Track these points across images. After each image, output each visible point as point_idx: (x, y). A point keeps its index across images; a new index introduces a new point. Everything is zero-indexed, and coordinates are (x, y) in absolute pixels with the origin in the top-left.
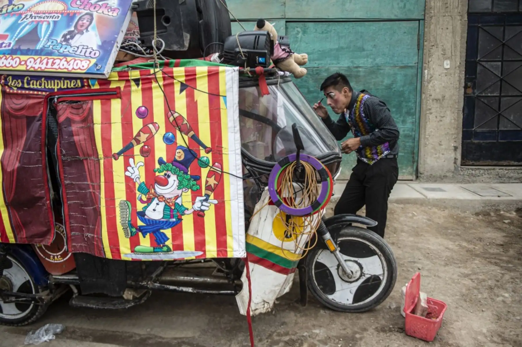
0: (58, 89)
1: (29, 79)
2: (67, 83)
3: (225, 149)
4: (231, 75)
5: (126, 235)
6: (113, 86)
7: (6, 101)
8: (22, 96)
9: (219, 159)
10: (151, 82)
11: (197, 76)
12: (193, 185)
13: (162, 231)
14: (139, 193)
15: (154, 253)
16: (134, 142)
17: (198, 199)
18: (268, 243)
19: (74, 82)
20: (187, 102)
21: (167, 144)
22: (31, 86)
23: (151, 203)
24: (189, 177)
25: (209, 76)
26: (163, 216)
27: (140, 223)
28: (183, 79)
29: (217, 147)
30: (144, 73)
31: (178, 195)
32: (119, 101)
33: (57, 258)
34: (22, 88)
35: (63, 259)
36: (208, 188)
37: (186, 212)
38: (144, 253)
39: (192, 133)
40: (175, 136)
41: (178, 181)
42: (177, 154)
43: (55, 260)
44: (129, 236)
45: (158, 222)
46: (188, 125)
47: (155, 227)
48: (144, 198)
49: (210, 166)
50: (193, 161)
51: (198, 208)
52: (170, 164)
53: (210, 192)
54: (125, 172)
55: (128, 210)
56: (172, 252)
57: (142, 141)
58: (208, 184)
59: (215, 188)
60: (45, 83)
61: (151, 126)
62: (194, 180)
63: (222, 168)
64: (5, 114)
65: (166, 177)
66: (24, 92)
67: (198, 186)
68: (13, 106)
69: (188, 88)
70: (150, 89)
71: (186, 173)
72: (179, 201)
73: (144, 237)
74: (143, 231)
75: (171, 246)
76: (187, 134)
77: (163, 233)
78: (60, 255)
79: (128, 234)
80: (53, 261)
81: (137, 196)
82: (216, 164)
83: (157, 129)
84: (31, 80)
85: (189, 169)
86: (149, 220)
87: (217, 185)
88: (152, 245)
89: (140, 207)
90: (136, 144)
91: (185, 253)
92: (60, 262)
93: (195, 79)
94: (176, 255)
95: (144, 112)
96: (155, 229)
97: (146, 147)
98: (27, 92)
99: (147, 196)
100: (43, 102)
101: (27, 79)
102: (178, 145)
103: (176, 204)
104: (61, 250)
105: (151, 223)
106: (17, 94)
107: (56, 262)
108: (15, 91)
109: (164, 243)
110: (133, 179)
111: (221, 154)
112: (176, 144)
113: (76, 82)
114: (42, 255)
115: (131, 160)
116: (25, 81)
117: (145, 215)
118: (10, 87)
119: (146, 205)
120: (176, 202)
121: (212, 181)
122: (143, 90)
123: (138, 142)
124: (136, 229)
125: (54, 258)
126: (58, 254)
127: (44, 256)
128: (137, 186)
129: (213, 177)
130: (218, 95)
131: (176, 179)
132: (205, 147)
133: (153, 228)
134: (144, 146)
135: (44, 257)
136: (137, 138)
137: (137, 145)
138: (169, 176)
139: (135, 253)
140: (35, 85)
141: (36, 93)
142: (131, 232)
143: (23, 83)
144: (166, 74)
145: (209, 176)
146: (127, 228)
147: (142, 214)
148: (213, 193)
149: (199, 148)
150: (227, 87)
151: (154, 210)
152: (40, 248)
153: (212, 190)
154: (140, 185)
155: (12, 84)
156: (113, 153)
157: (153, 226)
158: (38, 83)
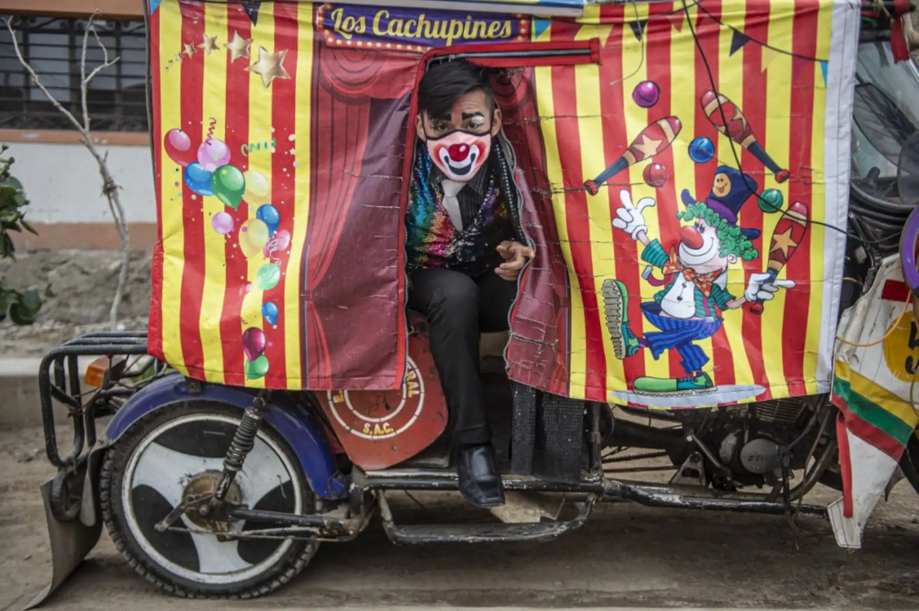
0: (454, 41)
1: (388, 16)
2: (480, 27)
3: (818, 173)
4: (843, 16)
5: (618, 352)
6: (582, 36)
7: (322, 63)
8: (365, 53)
9: (804, 194)
10: (668, 30)
11: (772, 17)
12: (746, 249)
13: (695, 342)
14: (646, 263)
15: (676, 393)
16: (629, 156)
17: (755, 277)
18: (873, 383)
19: (496, 26)
20: (745, 72)
21: (696, 163)
22: (390, 33)
23: (673, 284)
24: (737, 231)
25: (797, 18)
26: (696, 312)
27: (648, 327)
28: (740, 24)
29: (802, 168)
30: (657, 9)
31: (721, 269)
32: (595, 68)
33: (381, 428)
34: (368, 36)
35: (395, 431)
36: (775, 255)
37: (731, 304)
38: (653, 392)
39: (751, 139)
40: (714, 146)
41: (718, 240)
42: (716, 183)
43: (373, 434)
44: (623, 357)
45: (687, 324)
46: (744, 122)
47: (682, 335)
48: (658, 274)
49: (782, 211)
50: (748, 197)
51: (753, 295)
52: (703, 204)
53: (781, 265)
54: (612, 220)
55: (620, 300)
56: (714, 389)
57: (647, 154)
58: (776, 247)
59: (790, 256)
60: (424, 27)
61: (664, 124)
62: (748, 239)
63: (808, 214)
64: (323, 93)
65: (698, 229)
66: (369, 44)
67: (755, 251)
68: (343, 75)
69: (750, 43)
70: (667, 43)
71: (732, 223)
72: (720, 281)
73: (656, 358)
74: (654, 346)
75: (712, 375)
76: (740, 141)
77: (698, 347)
78: (388, 421)
79: (621, 350)
80: (369, 437)
81: (641, 269)
82: (797, 204)
83: (677, 130)
84: (391, 19)
85: (739, 215)
86: (669, 320)
87: (795, 248)
88: (672, 374)
89: (647, 292)
90: (634, 160)
91: (738, 390)
92: (386, 439)
93: (766, 23)
94: (720, 396)
95: (651, 94)
96: (682, 338)
97: (658, 167)
98: (379, 45)
99: (665, 269)
100: (416, 68)
101: (383, 17)
102: (719, 164)
103: (714, 287)
104: (394, 410)
105: (674, 327)
106: (353, 49)
107: (375, 437)
108: (349, 43)
109: (701, 369)
110: (631, 235)
111: (808, 185)
112: (716, 161)
113: (502, 25)
114: (343, 424)
115: (624, 195)
116: (377, 20)
117: (660, 309)
118: (337, 35)
119: (662, 288)
120: (716, 282)
121: (785, 242)
122: (651, 46)
123: (639, 156)
124: (640, 340)
125: (372, 428)
126: (383, 419)
127: (348, 424)
128: (641, 248)
129: (788, 233)
130: (812, 59)
131: (714, 235)
132: (775, 169)
133: (678, 337)
134: (654, 164)
135: (348, 428)
136: (637, 147)
137: (637, 161)
138: (702, 230)
139: (636, 391)
140: (399, 29)
141: (399, 47)
142: (628, 347)
143: (369, 24)
144: (706, 12)
145: (779, 230)
146: (619, 338)
147: (653, 309)
148: (785, 266)
149: (763, 170)
150: (833, 42)
151: (679, 299)
152: (341, 407)
153: (784, 261)
154: (649, 247)
155: (345, 27)
156: (584, 180)
157: (677, 332)
158: (408, 26)
